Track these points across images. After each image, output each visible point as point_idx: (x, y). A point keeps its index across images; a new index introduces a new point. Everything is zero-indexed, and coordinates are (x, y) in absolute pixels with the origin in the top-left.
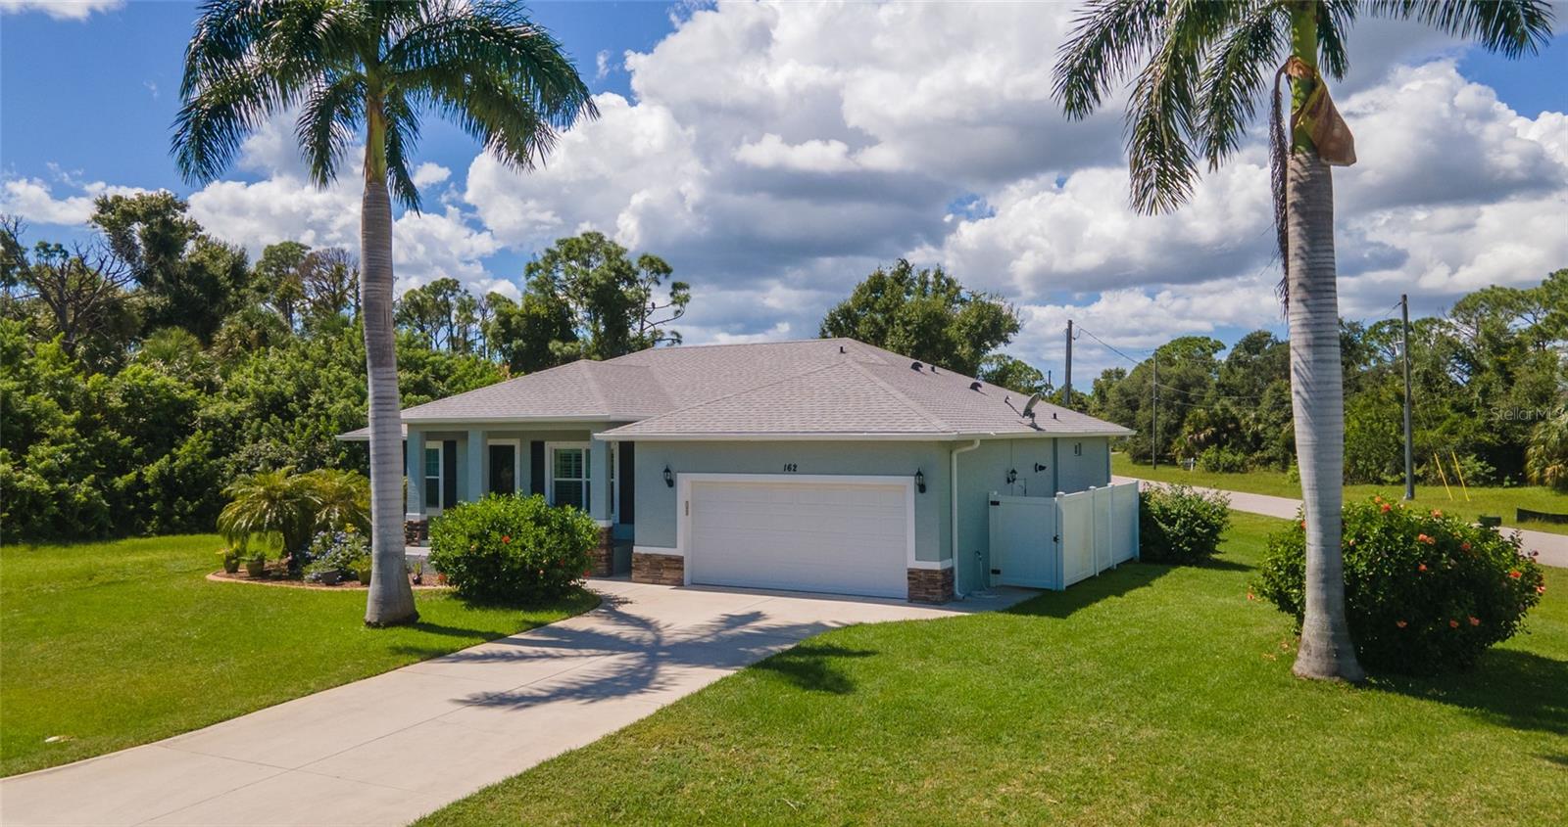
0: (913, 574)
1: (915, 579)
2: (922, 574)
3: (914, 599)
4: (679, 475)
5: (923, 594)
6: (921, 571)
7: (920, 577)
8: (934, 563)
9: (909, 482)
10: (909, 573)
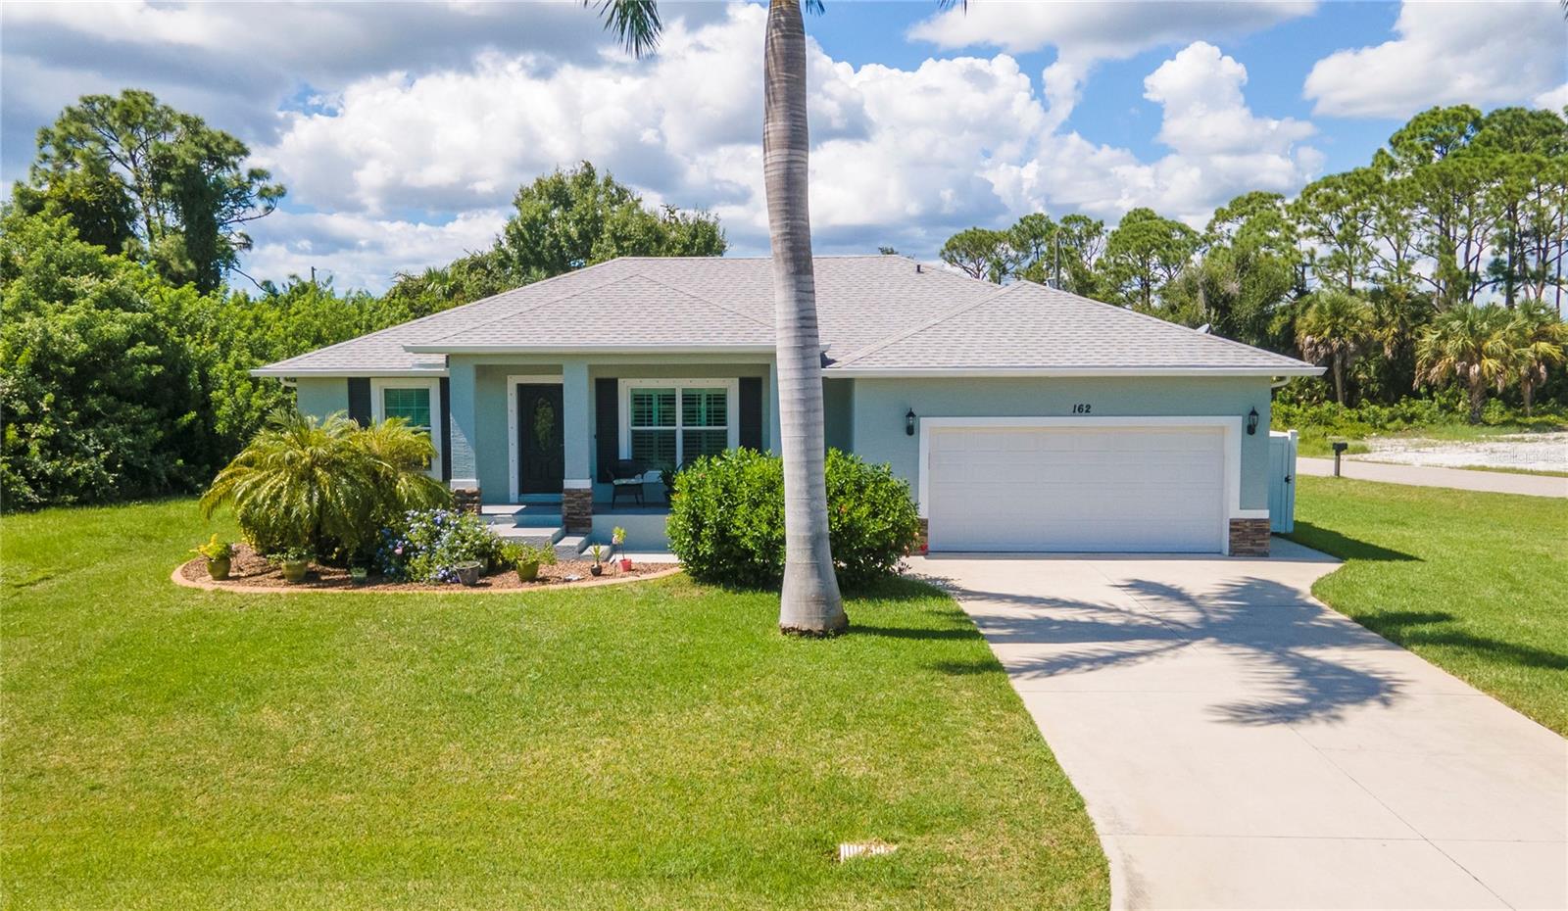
0: (1236, 525)
1: (1238, 530)
2: (1248, 524)
3: (1236, 553)
4: (922, 419)
5: (1248, 546)
6: (1246, 520)
7: (1246, 527)
8: (1263, 511)
9: (1235, 424)
10: (1231, 524)
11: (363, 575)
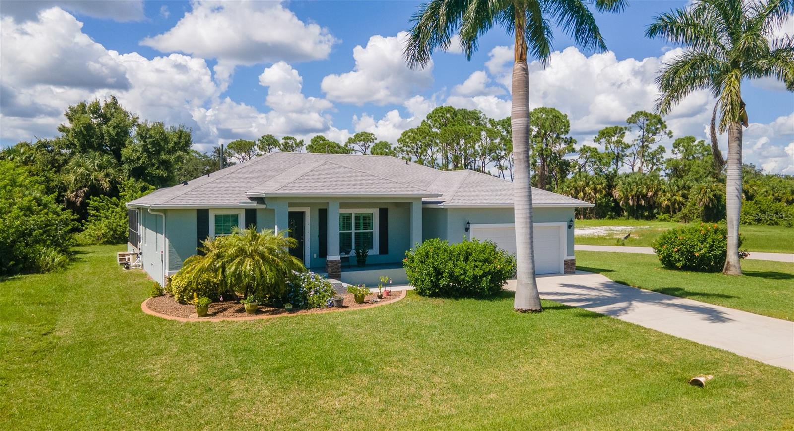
0: (566, 262)
3: (566, 272)
4: (471, 225)
5: (570, 270)
6: (569, 260)
7: (569, 263)
8: (573, 257)
9: (565, 225)
11: (291, 307)
